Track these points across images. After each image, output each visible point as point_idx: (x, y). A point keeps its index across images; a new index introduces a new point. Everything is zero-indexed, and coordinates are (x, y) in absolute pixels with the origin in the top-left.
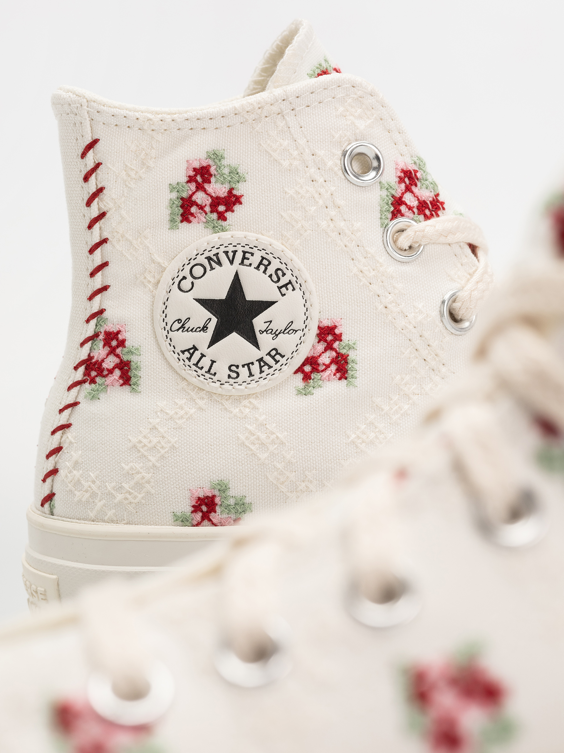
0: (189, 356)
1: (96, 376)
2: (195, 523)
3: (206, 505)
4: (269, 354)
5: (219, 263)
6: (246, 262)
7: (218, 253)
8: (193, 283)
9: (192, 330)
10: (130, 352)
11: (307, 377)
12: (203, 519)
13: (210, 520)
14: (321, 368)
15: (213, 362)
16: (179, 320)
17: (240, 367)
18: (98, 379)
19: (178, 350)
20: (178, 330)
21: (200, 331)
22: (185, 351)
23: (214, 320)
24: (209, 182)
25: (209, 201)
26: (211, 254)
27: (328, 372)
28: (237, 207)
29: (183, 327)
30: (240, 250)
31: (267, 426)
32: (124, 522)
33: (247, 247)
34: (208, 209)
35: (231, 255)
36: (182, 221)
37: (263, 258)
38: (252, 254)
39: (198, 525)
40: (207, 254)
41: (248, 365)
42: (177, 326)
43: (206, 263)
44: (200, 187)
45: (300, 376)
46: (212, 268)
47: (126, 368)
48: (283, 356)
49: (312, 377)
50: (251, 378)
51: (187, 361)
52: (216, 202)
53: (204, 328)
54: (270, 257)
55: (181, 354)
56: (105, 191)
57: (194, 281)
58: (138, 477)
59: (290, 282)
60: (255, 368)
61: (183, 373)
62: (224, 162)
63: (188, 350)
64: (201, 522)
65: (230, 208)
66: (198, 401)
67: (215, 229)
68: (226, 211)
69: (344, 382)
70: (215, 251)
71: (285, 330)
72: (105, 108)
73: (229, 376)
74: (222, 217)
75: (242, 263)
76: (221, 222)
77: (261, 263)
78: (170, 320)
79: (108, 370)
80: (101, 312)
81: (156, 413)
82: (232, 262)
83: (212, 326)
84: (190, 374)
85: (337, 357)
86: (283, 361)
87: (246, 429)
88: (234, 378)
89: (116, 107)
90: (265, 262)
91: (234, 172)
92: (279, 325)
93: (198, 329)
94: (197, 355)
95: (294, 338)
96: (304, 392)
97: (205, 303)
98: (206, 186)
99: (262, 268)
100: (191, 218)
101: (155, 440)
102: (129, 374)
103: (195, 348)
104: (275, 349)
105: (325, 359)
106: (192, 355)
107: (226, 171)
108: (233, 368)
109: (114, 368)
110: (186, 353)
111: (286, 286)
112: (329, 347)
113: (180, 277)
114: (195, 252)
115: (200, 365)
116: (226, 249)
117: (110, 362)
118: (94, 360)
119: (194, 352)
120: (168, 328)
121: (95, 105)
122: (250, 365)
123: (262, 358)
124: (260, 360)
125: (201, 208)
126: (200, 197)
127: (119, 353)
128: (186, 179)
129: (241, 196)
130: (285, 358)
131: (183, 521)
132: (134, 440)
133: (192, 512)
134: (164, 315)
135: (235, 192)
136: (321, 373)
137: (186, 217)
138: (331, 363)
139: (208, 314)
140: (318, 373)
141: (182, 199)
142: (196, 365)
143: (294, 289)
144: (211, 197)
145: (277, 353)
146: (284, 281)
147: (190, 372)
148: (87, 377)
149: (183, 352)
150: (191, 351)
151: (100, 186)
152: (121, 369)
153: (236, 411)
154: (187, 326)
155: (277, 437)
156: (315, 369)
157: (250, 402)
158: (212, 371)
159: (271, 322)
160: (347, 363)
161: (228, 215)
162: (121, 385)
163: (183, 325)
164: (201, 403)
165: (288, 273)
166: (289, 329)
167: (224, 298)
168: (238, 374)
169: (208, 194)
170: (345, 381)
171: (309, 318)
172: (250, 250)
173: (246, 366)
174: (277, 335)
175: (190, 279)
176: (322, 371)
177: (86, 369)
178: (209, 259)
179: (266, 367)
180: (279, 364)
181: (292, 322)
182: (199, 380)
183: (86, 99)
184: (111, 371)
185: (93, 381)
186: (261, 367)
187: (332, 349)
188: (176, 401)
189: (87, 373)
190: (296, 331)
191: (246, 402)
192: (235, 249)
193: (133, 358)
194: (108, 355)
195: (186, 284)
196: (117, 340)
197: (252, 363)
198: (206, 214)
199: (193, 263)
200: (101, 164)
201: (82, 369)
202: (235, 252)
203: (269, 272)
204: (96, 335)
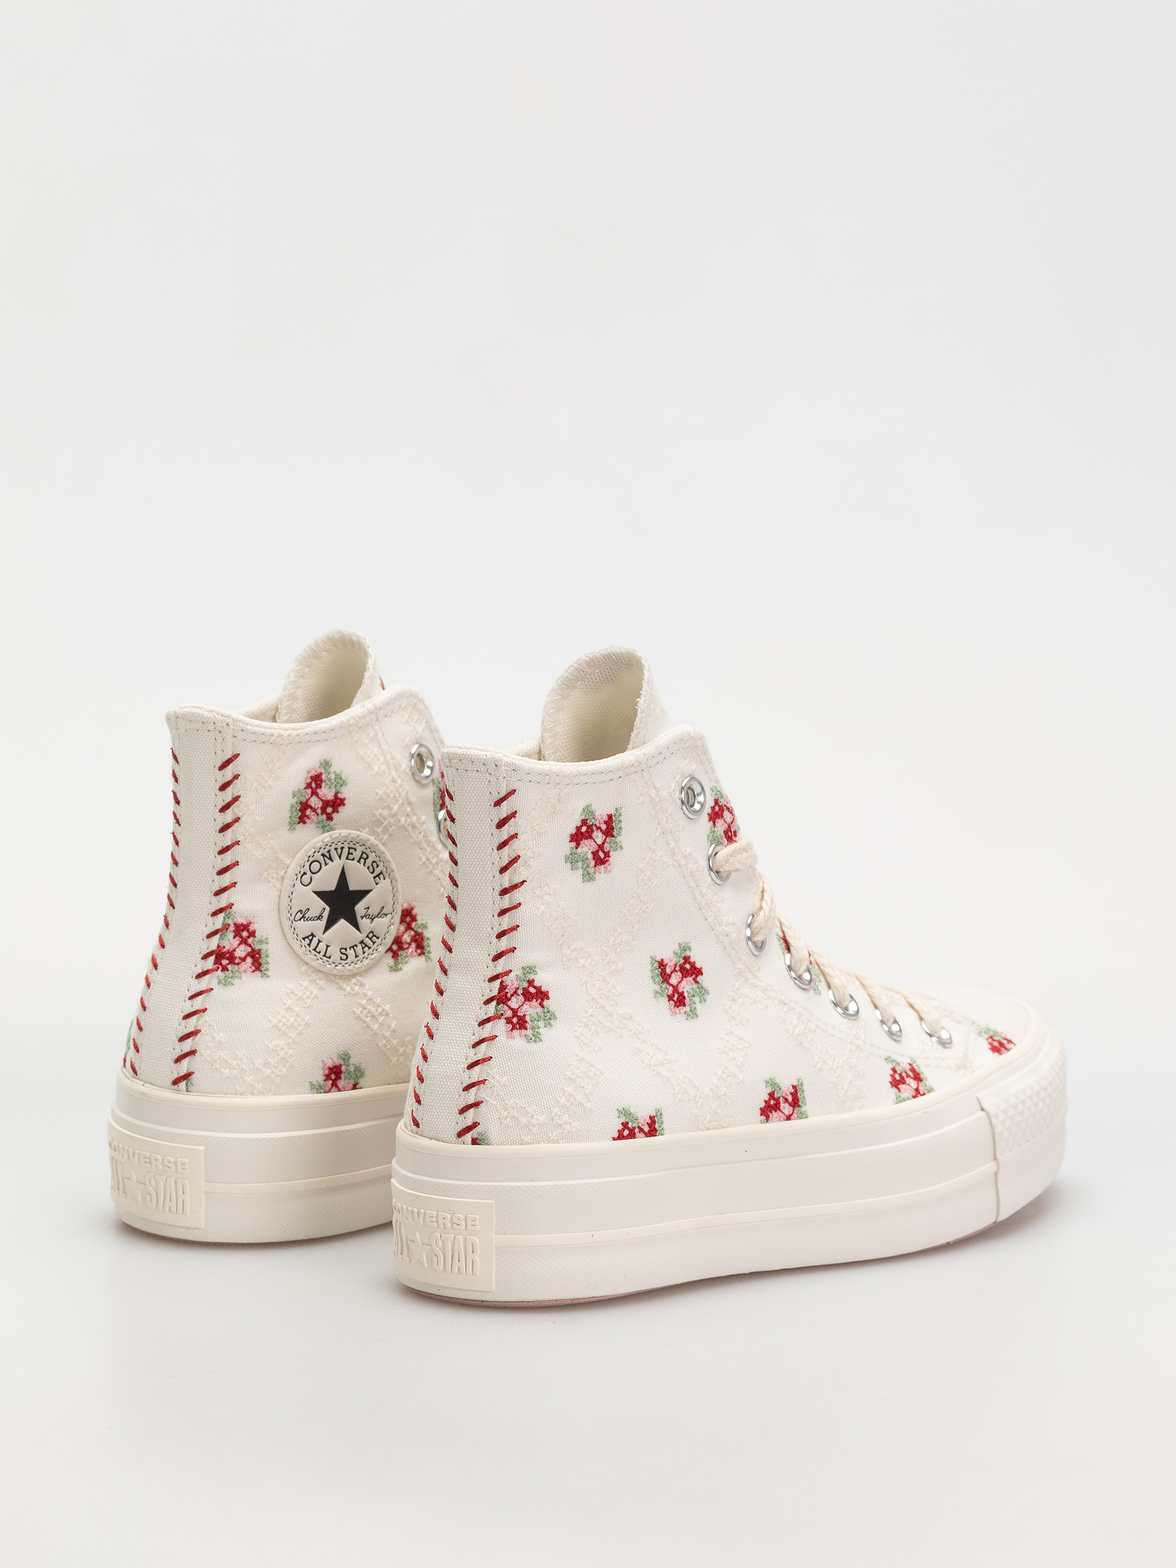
0: (309, 942)
1: (228, 964)
2: (327, 1089)
3: (335, 1073)
4: (367, 937)
5: (331, 859)
6: (351, 857)
7: (330, 850)
8: (311, 878)
9: (310, 919)
10: (261, 942)
11: (395, 955)
12: (333, 1085)
13: (337, 1086)
14: (406, 946)
15: (328, 946)
16: (300, 911)
17: (348, 949)
18: (229, 967)
19: (300, 937)
20: (300, 920)
21: (317, 920)
22: (305, 938)
23: (328, 909)
24: (321, 787)
25: (321, 804)
26: (325, 852)
27: (410, 950)
28: (340, 809)
29: (303, 917)
30: (346, 846)
31: (374, 1000)
32: (271, 1093)
33: (351, 843)
34: (319, 811)
35: (339, 851)
36: (299, 823)
37: (363, 853)
38: (355, 850)
39: (329, 1091)
40: (322, 851)
41: (353, 947)
42: (299, 915)
43: (321, 859)
44: (314, 793)
45: (390, 954)
46: (326, 864)
47: (257, 956)
48: (378, 938)
49: (399, 955)
50: (357, 959)
51: (307, 947)
52: (326, 804)
53: (320, 917)
54: (368, 851)
55: (303, 941)
56: (240, 799)
57: (313, 876)
58: (282, 1053)
59: (381, 873)
60: (359, 948)
61: (306, 958)
62: (332, 770)
63: (307, 937)
64: (331, 1088)
65: (335, 810)
66: (318, 981)
67: (325, 829)
68: (333, 812)
69: (423, 958)
70: (328, 848)
71: (379, 914)
72: (249, 727)
73: (341, 959)
74: (330, 818)
75: (347, 858)
76: (329, 822)
77: (361, 858)
78: (294, 911)
79: (240, 958)
80: (230, 906)
81: (287, 994)
82: (340, 857)
83: (326, 915)
84: (310, 957)
85: (415, 936)
86: (378, 941)
87: (359, 1004)
88: (345, 960)
89: (257, 726)
90: (364, 856)
91: (338, 777)
92: (373, 911)
93: (316, 918)
94: (315, 941)
95: (386, 920)
96: (395, 969)
97: (321, 895)
98: (318, 791)
99: (362, 861)
100: (307, 820)
101: (292, 1019)
102: (260, 961)
103: (313, 935)
104: (372, 932)
105: (407, 938)
106: (311, 941)
107: (333, 776)
108: (343, 951)
109: (246, 957)
110: (307, 939)
111: (378, 876)
112: (409, 927)
113: (302, 873)
114: (313, 850)
115: (318, 950)
116: (336, 846)
117: (242, 951)
118: (225, 950)
119: (312, 939)
120: (292, 918)
121: (241, 724)
122: (355, 947)
123: (363, 940)
124: (362, 942)
125: (314, 810)
126: (314, 802)
127: (250, 943)
128: (304, 786)
129: (344, 799)
130: (380, 939)
131: (319, 1089)
132: (275, 1021)
133: (325, 1080)
134: (289, 907)
135: (340, 796)
136: (406, 951)
137: (302, 820)
138: (411, 941)
139: (322, 904)
140: (403, 950)
141: (301, 803)
142: (315, 950)
143: (384, 879)
144: (322, 800)
145: (374, 936)
146: (377, 872)
147: (310, 956)
148: (217, 965)
149: (304, 939)
150: (310, 938)
151: (236, 795)
152: (253, 957)
153: (348, 989)
154: (307, 916)
155: (383, 1010)
156: (401, 948)
157: (357, 980)
158: (327, 955)
159: (368, 908)
160: (422, 939)
161: (334, 815)
162: (253, 971)
163: (304, 915)
164: (322, 982)
165: (381, 864)
166: (381, 914)
167: (333, 888)
168: (346, 955)
169: (319, 798)
170: (424, 956)
171: (396, 904)
172: (354, 846)
173: (352, 949)
174: (373, 920)
175: (309, 873)
176: (406, 949)
177: (216, 958)
178: (323, 855)
179: (367, 948)
180: (376, 945)
181: (383, 907)
182: (319, 963)
183: (233, 719)
184: (243, 959)
185: (225, 969)
186: (363, 948)
187: (412, 929)
188: (301, 982)
189: (217, 961)
190: (387, 915)
191: (354, 980)
192: (343, 845)
193: (263, 947)
194: (239, 945)
195: (306, 879)
196: (248, 931)
197: (356, 946)
198: (318, 815)
199: (311, 859)
200: (239, 775)
201: (213, 958)
202: (342, 848)
203: (367, 865)
204: (226, 927)
